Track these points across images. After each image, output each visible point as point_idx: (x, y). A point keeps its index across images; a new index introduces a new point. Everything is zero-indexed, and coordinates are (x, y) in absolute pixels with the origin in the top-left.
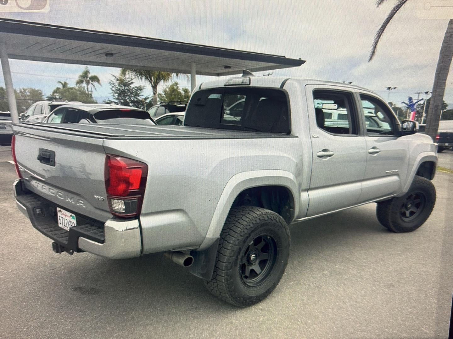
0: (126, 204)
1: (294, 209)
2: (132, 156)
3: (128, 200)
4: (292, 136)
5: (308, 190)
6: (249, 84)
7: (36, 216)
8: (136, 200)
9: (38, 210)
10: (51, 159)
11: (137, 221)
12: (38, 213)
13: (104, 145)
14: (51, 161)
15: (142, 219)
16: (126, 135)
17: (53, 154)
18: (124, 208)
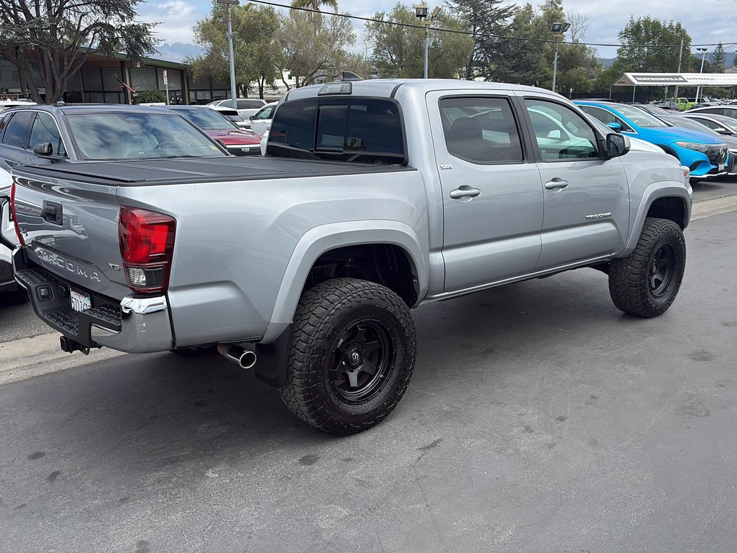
0: (147, 274)
1: (418, 280)
2: (156, 208)
3: (150, 268)
4: (411, 169)
5: (442, 249)
6: (351, 93)
7: (41, 299)
8: (161, 268)
9: (42, 290)
10: (57, 216)
11: (164, 297)
12: (43, 294)
13: (117, 195)
14: (57, 217)
15: (170, 294)
16: (146, 180)
17: (59, 208)
18: (144, 279)
